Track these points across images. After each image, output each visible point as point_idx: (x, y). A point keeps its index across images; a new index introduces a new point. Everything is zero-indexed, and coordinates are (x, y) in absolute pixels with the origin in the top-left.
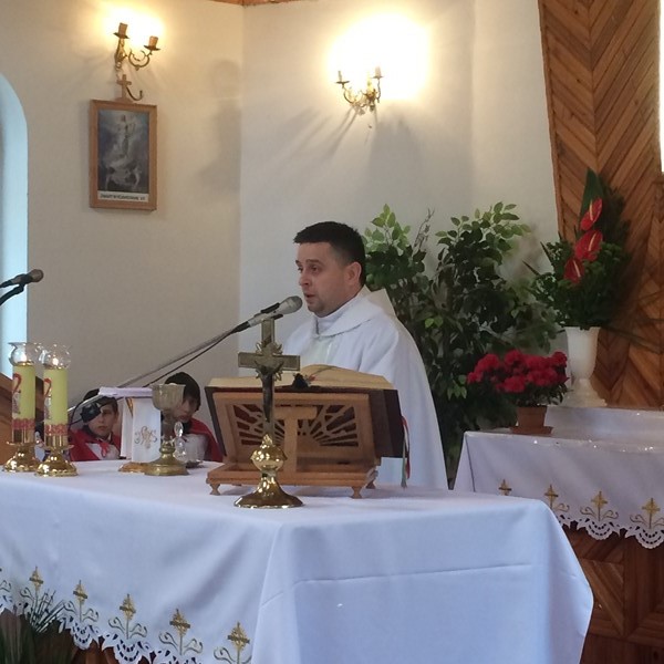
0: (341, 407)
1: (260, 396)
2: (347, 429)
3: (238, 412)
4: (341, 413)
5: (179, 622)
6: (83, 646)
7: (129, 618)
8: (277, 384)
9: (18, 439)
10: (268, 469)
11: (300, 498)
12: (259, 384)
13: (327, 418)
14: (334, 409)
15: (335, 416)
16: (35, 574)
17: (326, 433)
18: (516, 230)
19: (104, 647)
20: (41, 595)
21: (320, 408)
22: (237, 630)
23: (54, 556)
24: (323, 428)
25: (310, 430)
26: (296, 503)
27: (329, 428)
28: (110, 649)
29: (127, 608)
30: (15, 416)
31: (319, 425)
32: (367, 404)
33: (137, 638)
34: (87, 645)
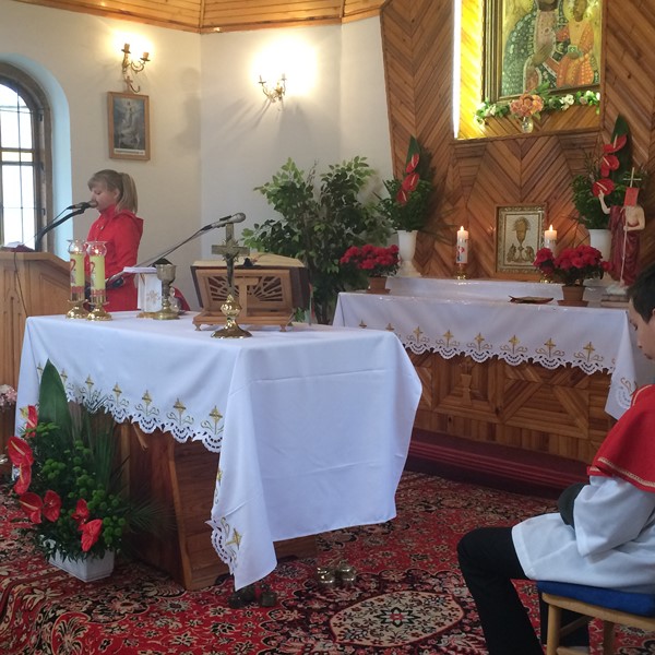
0: (273, 278)
1: (225, 271)
2: (276, 291)
3: (211, 281)
4: (273, 281)
5: (179, 406)
6: (119, 421)
7: (148, 404)
8: (236, 264)
9: (75, 298)
10: (231, 315)
11: (251, 332)
12: (224, 264)
13: (264, 284)
14: (269, 279)
15: (269, 283)
16: (89, 379)
17: (264, 293)
18: (367, 173)
19: (133, 421)
20: (92, 391)
21: (260, 278)
22: (215, 410)
23: (100, 368)
24: (262, 290)
25: (254, 292)
26: (248, 335)
27: (265, 290)
28: (136, 423)
29: (146, 398)
30: (72, 285)
31: (259, 289)
32: (288, 276)
33: (153, 416)
34: (122, 421)
